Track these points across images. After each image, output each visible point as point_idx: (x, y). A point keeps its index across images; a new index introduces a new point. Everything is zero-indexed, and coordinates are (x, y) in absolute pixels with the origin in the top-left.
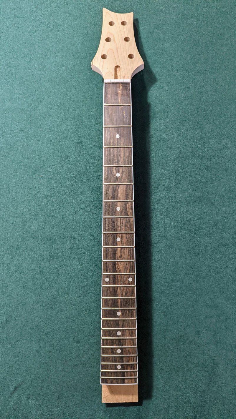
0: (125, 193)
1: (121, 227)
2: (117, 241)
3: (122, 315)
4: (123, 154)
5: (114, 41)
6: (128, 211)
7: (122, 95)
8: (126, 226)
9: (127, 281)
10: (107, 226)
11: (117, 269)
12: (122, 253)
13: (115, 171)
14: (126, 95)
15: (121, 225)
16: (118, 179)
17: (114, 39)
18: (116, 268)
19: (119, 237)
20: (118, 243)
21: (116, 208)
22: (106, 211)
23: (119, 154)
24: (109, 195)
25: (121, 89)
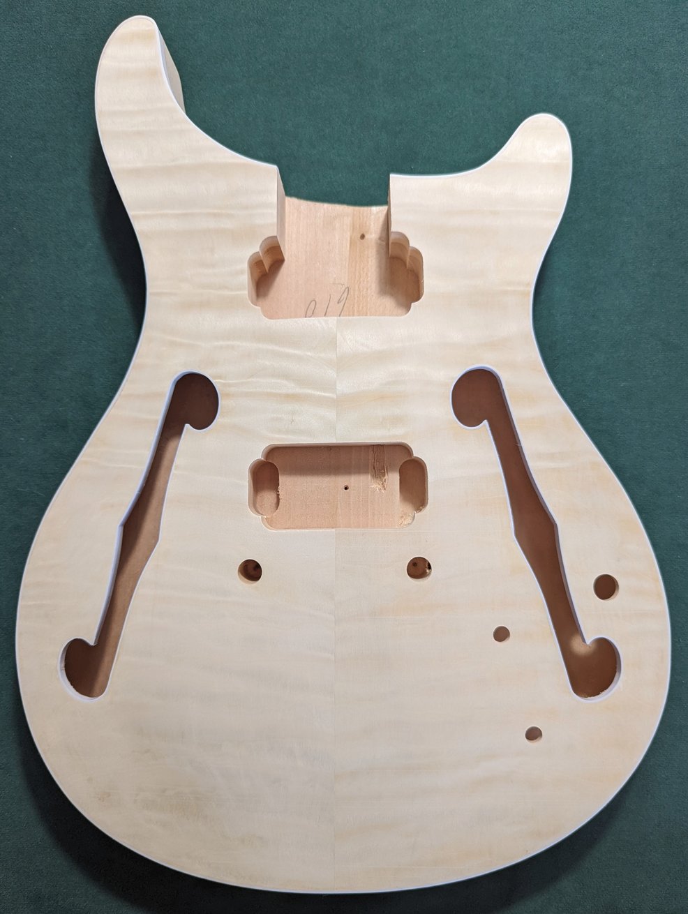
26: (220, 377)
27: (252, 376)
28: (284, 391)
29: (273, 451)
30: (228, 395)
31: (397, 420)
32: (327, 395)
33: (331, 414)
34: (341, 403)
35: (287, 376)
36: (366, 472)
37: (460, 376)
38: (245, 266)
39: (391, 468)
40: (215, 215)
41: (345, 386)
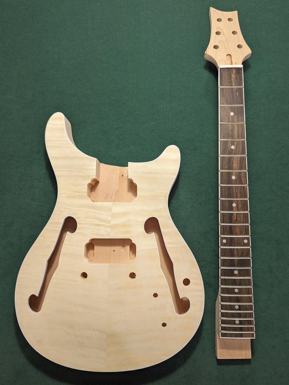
0: (239, 163)
1: (237, 193)
2: (233, 207)
3: (239, 273)
4: (237, 129)
5: (224, 34)
6: (242, 179)
7: (235, 78)
8: (241, 193)
9: (243, 242)
10: (223, 193)
11: (234, 232)
12: (238, 218)
13: (230, 144)
14: (239, 78)
15: (236, 192)
16: (233, 151)
17: (223, 32)
18: (232, 231)
19: (235, 203)
20: (234, 209)
21: (231, 177)
22: (223, 179)
23: (234, 129)
24: (225, 165)
25: (234, 73)
26: (78, 218)
27: (87, 218)
28: (96, 223)
29: (92, 240)
30: (80, 224)
31: (128, 232)
32: (108, 224)
33: (109, 230)
34: (113, 227)
35: (97, 219)
36: (120, 246)
37: (147, 219)
38: (86, 186)
39: (127, 245)
40: (78, 171)
41: (113, 222)
